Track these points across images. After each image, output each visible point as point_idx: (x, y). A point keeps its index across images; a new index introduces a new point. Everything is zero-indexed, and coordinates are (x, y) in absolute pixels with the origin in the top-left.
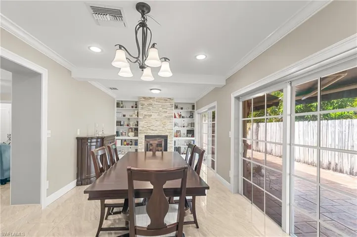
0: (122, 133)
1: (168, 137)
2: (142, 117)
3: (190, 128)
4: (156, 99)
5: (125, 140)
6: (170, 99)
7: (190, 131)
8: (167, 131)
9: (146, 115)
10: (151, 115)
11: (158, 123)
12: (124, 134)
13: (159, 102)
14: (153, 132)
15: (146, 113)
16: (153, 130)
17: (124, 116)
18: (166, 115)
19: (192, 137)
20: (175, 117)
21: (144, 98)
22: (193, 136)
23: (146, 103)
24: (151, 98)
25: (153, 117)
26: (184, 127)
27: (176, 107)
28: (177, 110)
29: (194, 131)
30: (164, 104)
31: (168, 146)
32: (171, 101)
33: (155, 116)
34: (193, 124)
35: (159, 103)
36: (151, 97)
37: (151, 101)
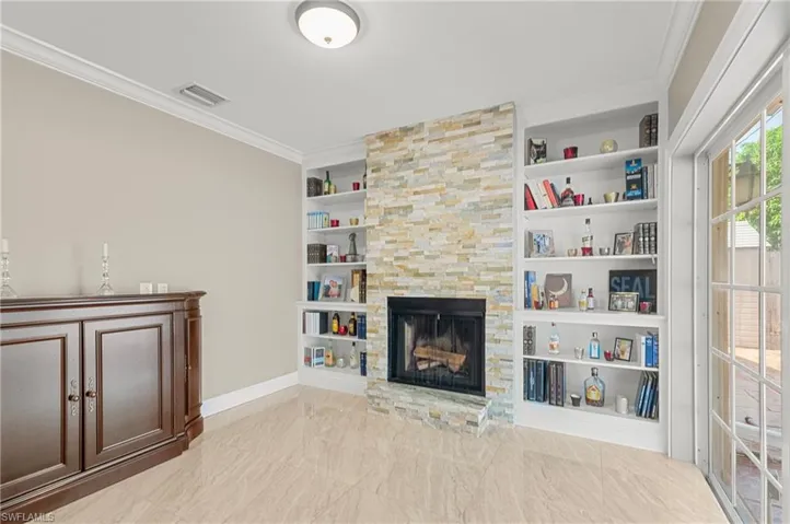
0: (328, 288)
1: (489, 306)
2: (374, 222)
3: (627, 259)
4: (431, 131)
5: (337, 316)
6: (495, 110)
7: (632, 274)
8: (485, 277)
9: (388, 211)
10: (408, 209)
11: (440, 240)
12: (334, 290)
13: (441, 140)
14: (419, 281)
15: (389, 201)
16: (417, 275)
17: (335, 223)
18: (477, 195)
19: (639, 309)
20: (530, 204)
21: (384, 137)
22: (648, 302)
23: (388, 158)
24: (406, 131)
25: (416, 215)
26: (587, 251)
27: (538, 152)
28: (542, 165)
29: (653, 273)
30: (465, 143)
31: (488, 356)
32: (499, 122)
33: (425, 207)
34: (646, 235)
35: (446, 146)
36: (409, 124)
37: (408, 143)
